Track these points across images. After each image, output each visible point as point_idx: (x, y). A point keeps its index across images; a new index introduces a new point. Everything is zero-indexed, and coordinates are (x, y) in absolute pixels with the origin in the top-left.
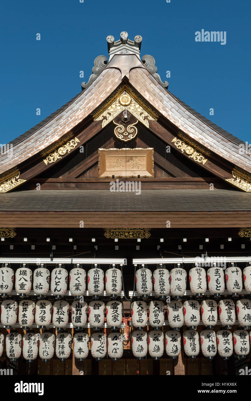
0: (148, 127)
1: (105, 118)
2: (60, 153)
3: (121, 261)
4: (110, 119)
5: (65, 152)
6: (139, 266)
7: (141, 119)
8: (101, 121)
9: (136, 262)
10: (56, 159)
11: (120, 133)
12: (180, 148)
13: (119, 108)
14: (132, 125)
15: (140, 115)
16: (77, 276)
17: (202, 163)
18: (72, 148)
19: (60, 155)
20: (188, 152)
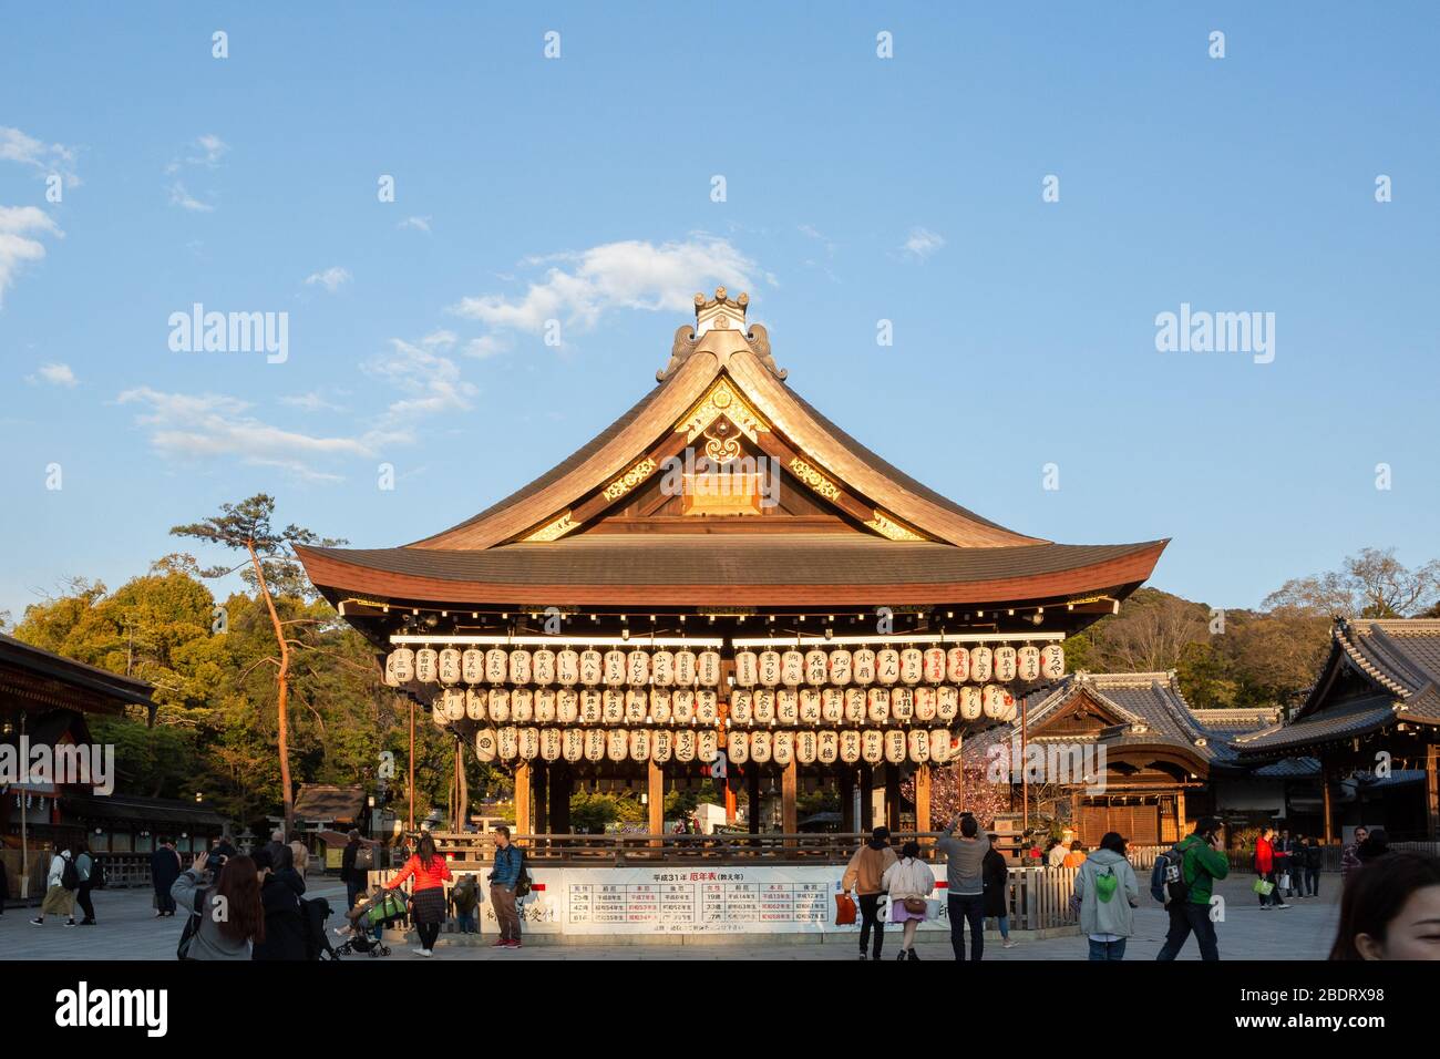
0: (755, 442)
1: (692, 428)
2: (628, 482)
3: (718, 642)
4: (700, 429)
5: (634, 481)
6: (741, 649)
7: (744, 429)
8: (686, 433)
9: (736, 643)
10: (621, 492)
11: (714, 452)
12: (801, 475)
13: (713, 412)
14: (732, 439)
15: (745, 422)
16: (660, 664)
17: (831, 498)
18: (644, 475)
19: (627, 486)
20: (812, 482)
